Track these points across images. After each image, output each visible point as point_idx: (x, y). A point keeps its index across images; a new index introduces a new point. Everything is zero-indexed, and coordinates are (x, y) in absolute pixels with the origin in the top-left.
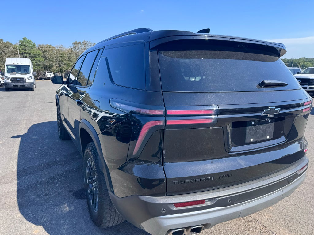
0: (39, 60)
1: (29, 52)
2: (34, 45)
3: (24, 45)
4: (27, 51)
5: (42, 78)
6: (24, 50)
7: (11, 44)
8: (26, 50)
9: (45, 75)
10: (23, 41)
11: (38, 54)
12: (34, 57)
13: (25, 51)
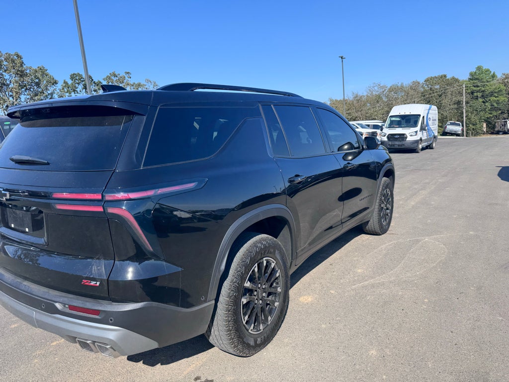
0: (498, 101)
1: (483, 89)
2: (494, 76)
3: (477, 79)
4: (478, 89)
5: (500, 131)
6: (475, 86)
7: (457, 80)
8: (478, 86)
9: (505, 126)
10: (475, 73)
11: (497, 91)
12: (491, 96)
13: (475, 89)
